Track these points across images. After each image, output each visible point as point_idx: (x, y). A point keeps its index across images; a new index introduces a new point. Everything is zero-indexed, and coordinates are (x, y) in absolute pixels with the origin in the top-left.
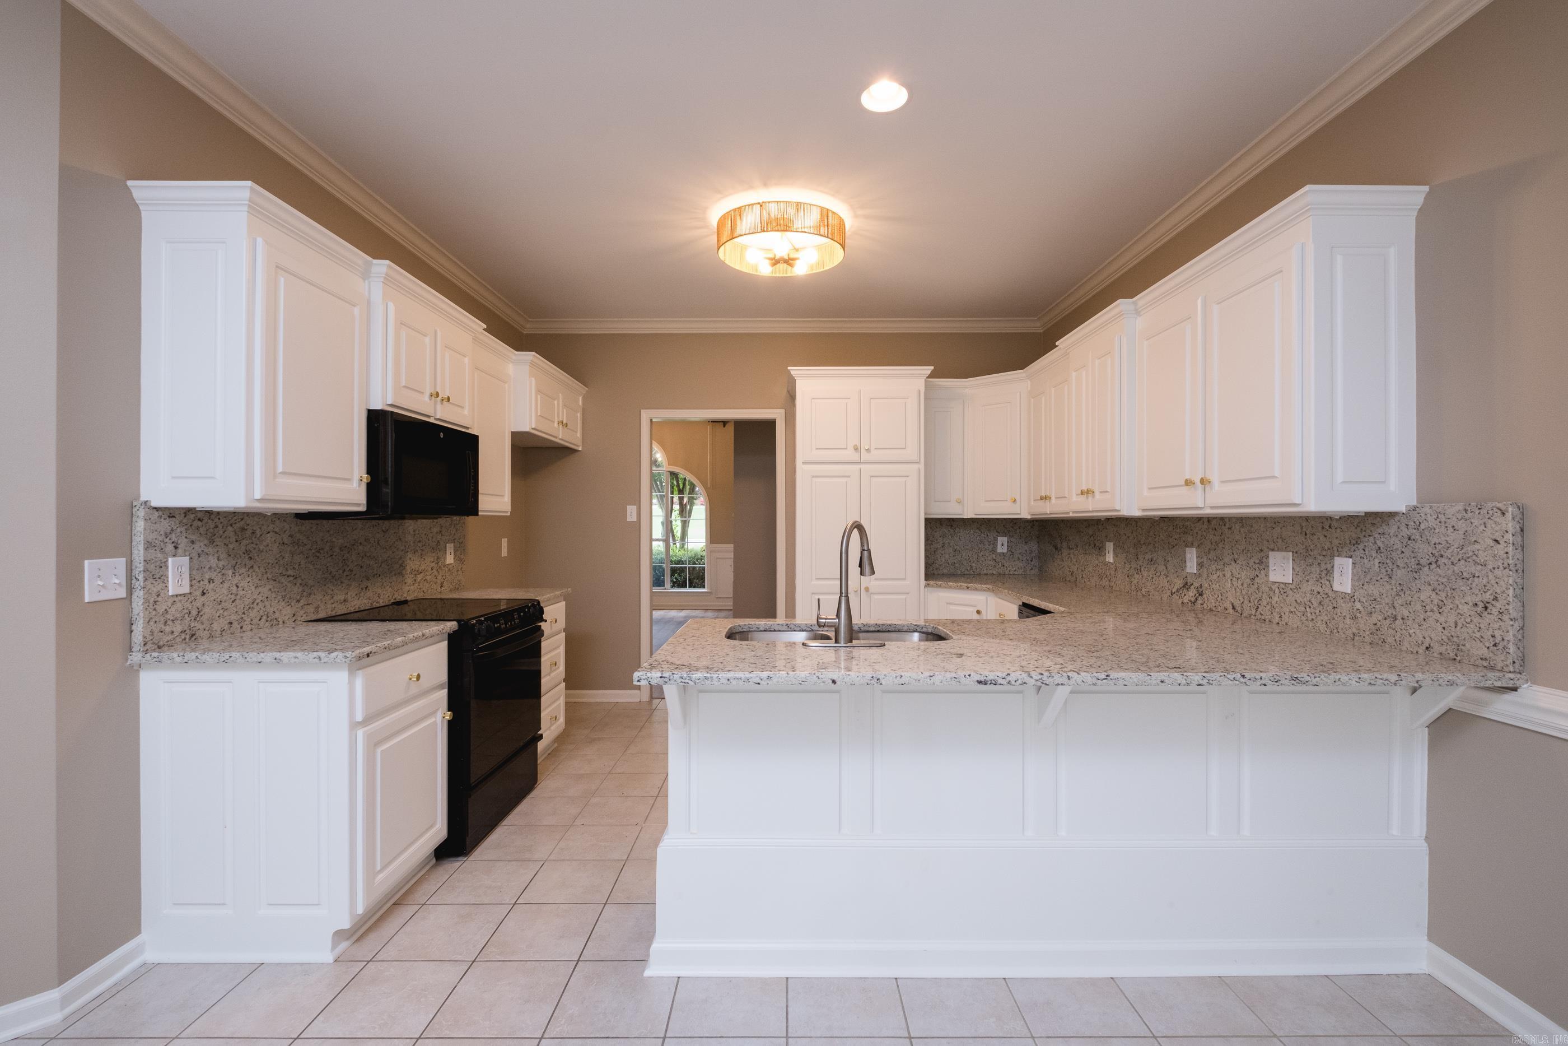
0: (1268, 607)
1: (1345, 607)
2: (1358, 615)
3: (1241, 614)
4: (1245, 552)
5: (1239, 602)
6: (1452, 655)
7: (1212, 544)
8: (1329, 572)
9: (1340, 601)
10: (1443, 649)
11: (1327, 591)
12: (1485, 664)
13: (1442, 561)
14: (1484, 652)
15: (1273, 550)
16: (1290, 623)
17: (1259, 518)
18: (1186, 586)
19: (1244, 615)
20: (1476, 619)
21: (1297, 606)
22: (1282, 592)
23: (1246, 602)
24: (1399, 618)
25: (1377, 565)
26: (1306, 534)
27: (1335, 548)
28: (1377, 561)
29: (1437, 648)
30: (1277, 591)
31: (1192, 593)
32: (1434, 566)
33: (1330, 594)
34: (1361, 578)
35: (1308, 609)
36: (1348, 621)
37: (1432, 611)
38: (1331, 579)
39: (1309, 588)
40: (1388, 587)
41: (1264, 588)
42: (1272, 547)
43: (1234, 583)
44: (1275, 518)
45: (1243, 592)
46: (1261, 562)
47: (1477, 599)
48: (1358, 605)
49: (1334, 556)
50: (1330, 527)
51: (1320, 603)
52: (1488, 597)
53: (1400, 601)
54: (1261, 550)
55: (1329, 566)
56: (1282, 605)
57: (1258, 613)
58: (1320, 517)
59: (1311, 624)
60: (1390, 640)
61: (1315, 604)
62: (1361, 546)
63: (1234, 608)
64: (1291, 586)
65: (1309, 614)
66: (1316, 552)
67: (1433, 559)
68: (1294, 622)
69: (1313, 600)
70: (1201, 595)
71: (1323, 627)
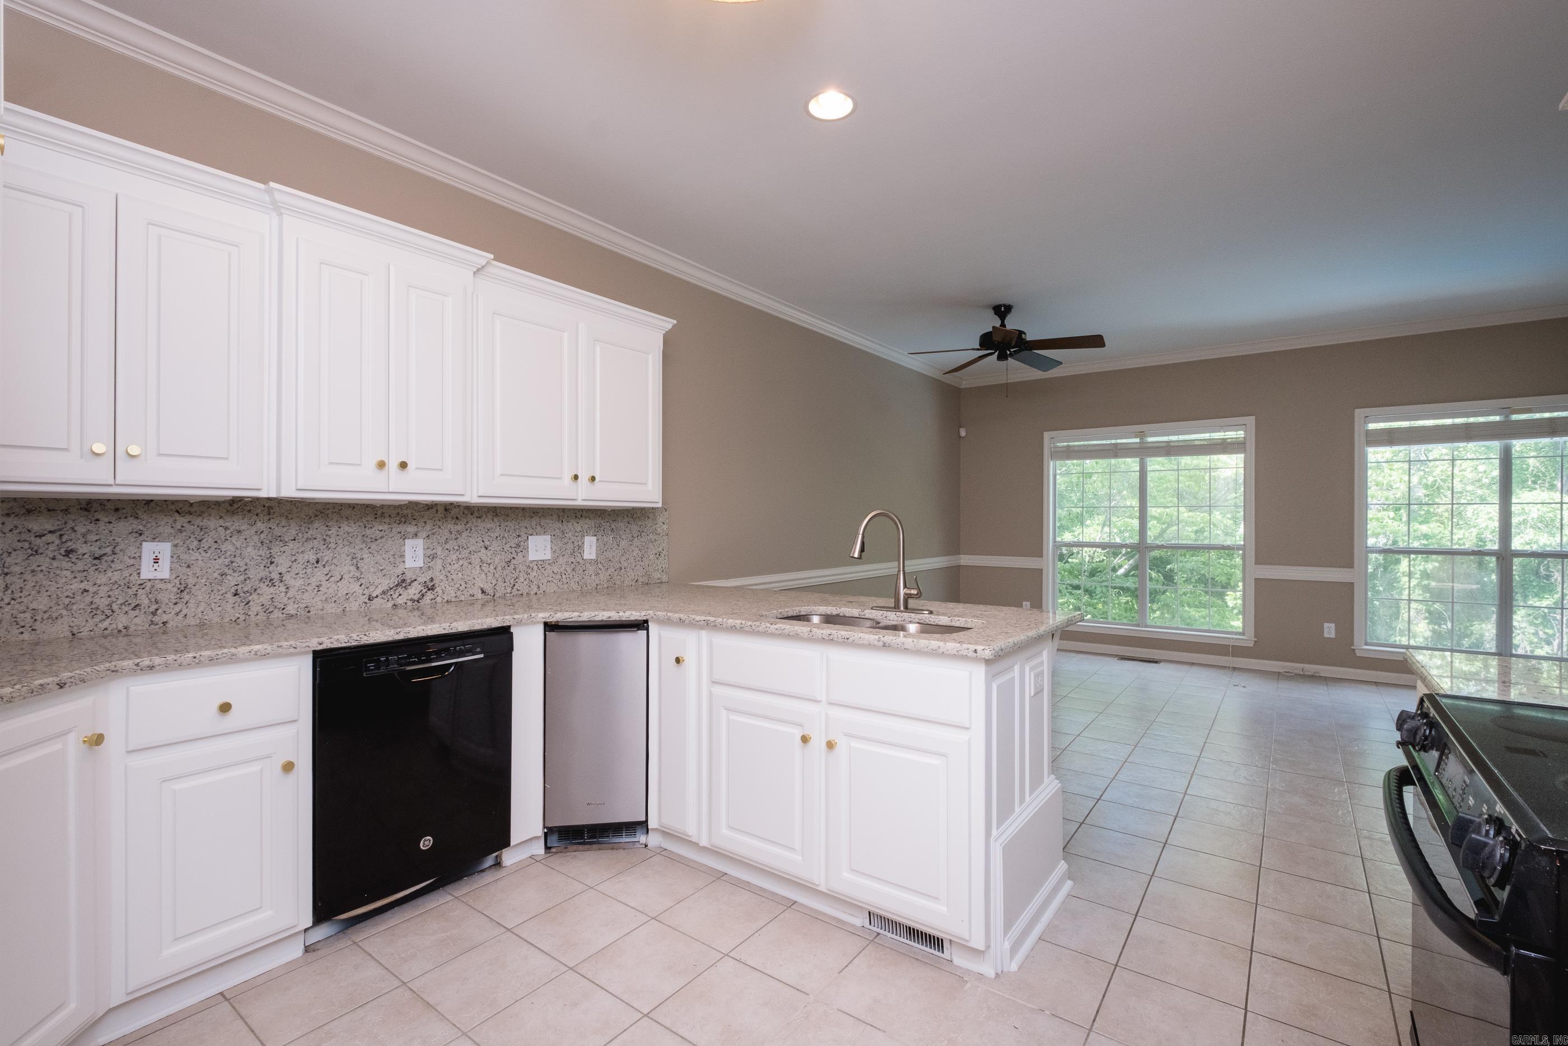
0: (526, 583)
1: (591, 569)
2: (600, 572)
3: (494, 596)
4: (499, 538)
5: (491, 585)
6: (647, 581)
7: (451, 533)
8: (580, 547)
9: (588, 565)
10: (643, 580)
11: (578, 560)
12: (659, 581)
13: (643, 534)
14: (659, 576)
15: (531, 535)
16: (548, 591)
17: (517, 508)
18: (403, 583)
19: (497, 595)
20: (656, 561)
21: (554, 576)
22: (540, 568)
23: (500, 583)
24: (623, 568)
25: (611, 539)
26: (562, 522)
27: (585, 531)
28: (611, 537)
29: (641, 580)
30: (535, 568)
31: (413, 591)
32: (639, 537)
33: (581, 562)
34: (600, 551)
35: (564, 576)
36: (593, 577)
37: (639, 561)
38: (582, 552)
39: (565, 560)
40: (618, 551)
41: (522, 568)
42: (530, 532)
43: (483, 568)
44: (534, 508)
45: (497, 575)
46: (518, 546)
47: (656, 551)
48: (600, 566)
49: (584, 536)
50: (581, 516)
51: (573, 570)
52: (660, 549)
53: (624, 559)
54: (519, 536)
55: (580, 543)
56: (540, 577)
57: (515, 589)
58: (574, 509)
59: (566, 586)
60: (618, 582)
61: (569, 571)
62: (602, 529)
63: (483, 592)
64: (548, 562)
65: (564, 579)
66: (570, 534)
67: (639, 533)
68: (551, 588)
69: (568, 569)
70: (432, 589)
71: (575, 586)
